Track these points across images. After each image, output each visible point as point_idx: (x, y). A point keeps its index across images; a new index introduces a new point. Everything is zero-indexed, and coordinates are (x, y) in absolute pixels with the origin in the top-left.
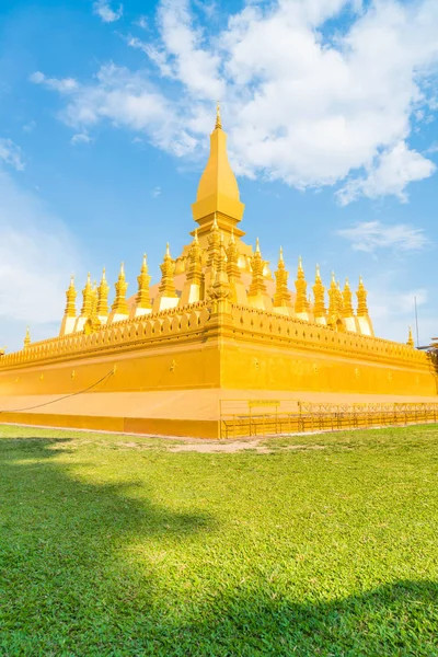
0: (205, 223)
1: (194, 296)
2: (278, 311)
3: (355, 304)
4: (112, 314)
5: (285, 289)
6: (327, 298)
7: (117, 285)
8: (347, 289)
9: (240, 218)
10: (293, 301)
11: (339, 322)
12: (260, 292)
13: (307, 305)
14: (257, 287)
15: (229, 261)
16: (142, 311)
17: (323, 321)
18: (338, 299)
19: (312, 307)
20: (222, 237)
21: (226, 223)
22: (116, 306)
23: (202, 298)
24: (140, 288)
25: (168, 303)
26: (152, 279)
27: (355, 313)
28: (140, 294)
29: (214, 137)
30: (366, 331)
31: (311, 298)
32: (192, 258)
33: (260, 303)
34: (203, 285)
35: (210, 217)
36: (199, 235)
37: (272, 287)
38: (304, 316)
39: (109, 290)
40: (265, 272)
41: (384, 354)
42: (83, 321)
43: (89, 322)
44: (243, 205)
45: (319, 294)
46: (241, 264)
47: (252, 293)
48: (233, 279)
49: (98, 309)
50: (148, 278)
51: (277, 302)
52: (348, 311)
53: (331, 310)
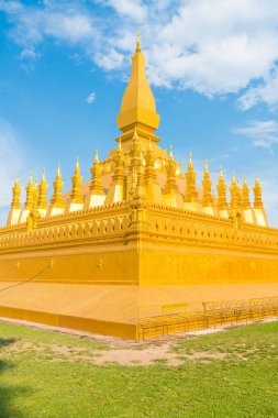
0: (128, 131)
1: (118, 197)
2: (191, 207)
3: (252, 199)
4: (51, 208)
5: (194, 188)
6: (228, 194)
7: (55, 184)
8: (245, 186)
9: (156, 127)
10: (201, 196)
11: (238, 215)
12: (173, 191)
13: (212, 200)
14: (170, 187)
15: (147, 165)
16: (76, 207)
17: (225, 214)
18: (238, 195)
19: (216, 202)
20: (143, 145)
21: (145, 131)
22: (53, 201)
23: (125, 198)
24: (74, 186)
25: (97, 200)
26: (83, 179)
27: (252, 206)
28: (74, 191)
29: (135, 59)
30: (261, 222)
31: (215, 194)
32: (117, 163)
33: (173, 201)
34: (125, 185)
35: (132, 126)
36: (123, 141)
37: (182, 184)
38: (209, 211)
39: (47, 186)
40: (177, 172)
42: (26, 213)
43: (31, 215)
44: (159, 117)
45: (222, 191)
46: (157, 166)
47: (166, 191)
48: (151, 180)
49: (39, 203)
50: (80, 179)
51: (187, 199)
52: (246, 204)
53: (232, 204)
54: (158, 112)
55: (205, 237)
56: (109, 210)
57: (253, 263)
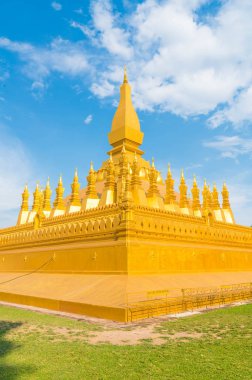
0: (117, 147)
1: (109, 200)
2: (170, 208)
3: (221, 200)
4: (54, 209)
5: (173, 192)
7: (57, 190)
8: (215, 190)
9: (141, 142)
10: (178, 200)
11: (210, 214)
12: (155, 195)
13: (187, 202)
14: (152, 191)
15: (134, 174)
16: (74, 209)
17: (198, 214)
18: (209, 198)
19: (191, 203)
21: (131, 146)
22: (56, 204)
23: (115, 201)
24: (73, 192)
25: (92, 203)
26: (81, 186)
27: (221, 206)
28: (73, 196)
29: (123, 88)
30: (229, 220)
31: (190, 196)
33: (155, 203)
34: (116, 190)
35: (120, 142)
36: (113, 154)
37: (163, 189)
38: (186, 211)
39: (50, 192)
40: (159, 179)
41: (242, 241)
42: (33, 214)
43: (38, 216)
44: (142, 134)
45: (196, 194)
46: (141, 174)
47: (149, 195)
48: (136, 186)
49: (44, 206)
50: (78, 186)
51: (167, 201)
52: (216, 205)
53: (204, 205)
54: (142, 130)
55: (183, 233)
56: (102, 211)
57: (223, 255)
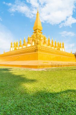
1: (33, 44)
2: (49, 47)
3: (62, 46)
5: (50, 43)
6: (57, 45)
7: (20, 42)
8: (60, 43)
9: (42, 30)
10: (51, 45)
11: (59, 49)
13: (53, 46)
15: (40, 38)
16: (24, 47)
17: (56, 49)
18: (59, 45)
20: (39, 33)
21: (39, 31)
22: (20, 46)
23: (35, 44)
24: (24, 43)
25: (29, 45)
29: (37, 14)
30: (63, 50)
32: (33, 37)
34: (35, 42)
35: (36, 30)
36: (35, 33)
37: (47, 43)
38: (53, 48)
39: (18, 43)
40: (46, 40)
41: (67, 54)
43: (15, 49)
44: (42, 28)
45: (56, 44)
46: (42, 38)
47: (44, 44)
49: (17, 46)
51: (48, 45)
53: (58, 47)
54: (42, 26)
55: (52, 51)
57: (62, 57)
